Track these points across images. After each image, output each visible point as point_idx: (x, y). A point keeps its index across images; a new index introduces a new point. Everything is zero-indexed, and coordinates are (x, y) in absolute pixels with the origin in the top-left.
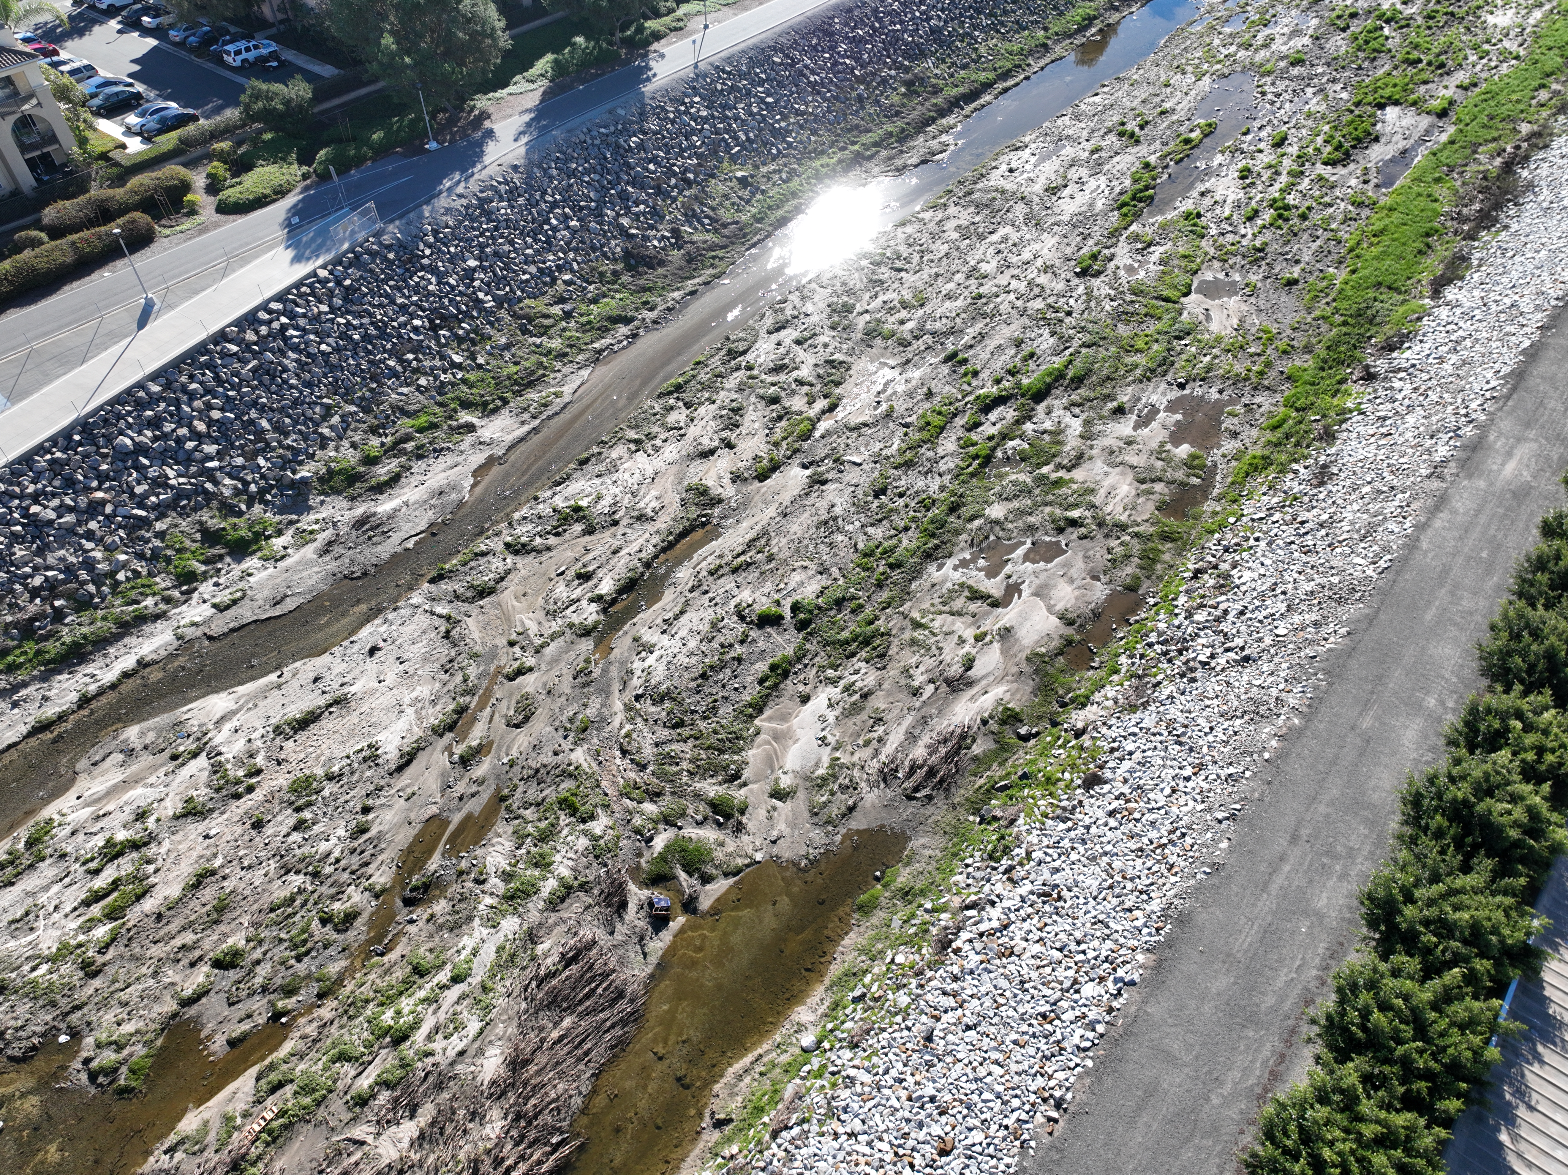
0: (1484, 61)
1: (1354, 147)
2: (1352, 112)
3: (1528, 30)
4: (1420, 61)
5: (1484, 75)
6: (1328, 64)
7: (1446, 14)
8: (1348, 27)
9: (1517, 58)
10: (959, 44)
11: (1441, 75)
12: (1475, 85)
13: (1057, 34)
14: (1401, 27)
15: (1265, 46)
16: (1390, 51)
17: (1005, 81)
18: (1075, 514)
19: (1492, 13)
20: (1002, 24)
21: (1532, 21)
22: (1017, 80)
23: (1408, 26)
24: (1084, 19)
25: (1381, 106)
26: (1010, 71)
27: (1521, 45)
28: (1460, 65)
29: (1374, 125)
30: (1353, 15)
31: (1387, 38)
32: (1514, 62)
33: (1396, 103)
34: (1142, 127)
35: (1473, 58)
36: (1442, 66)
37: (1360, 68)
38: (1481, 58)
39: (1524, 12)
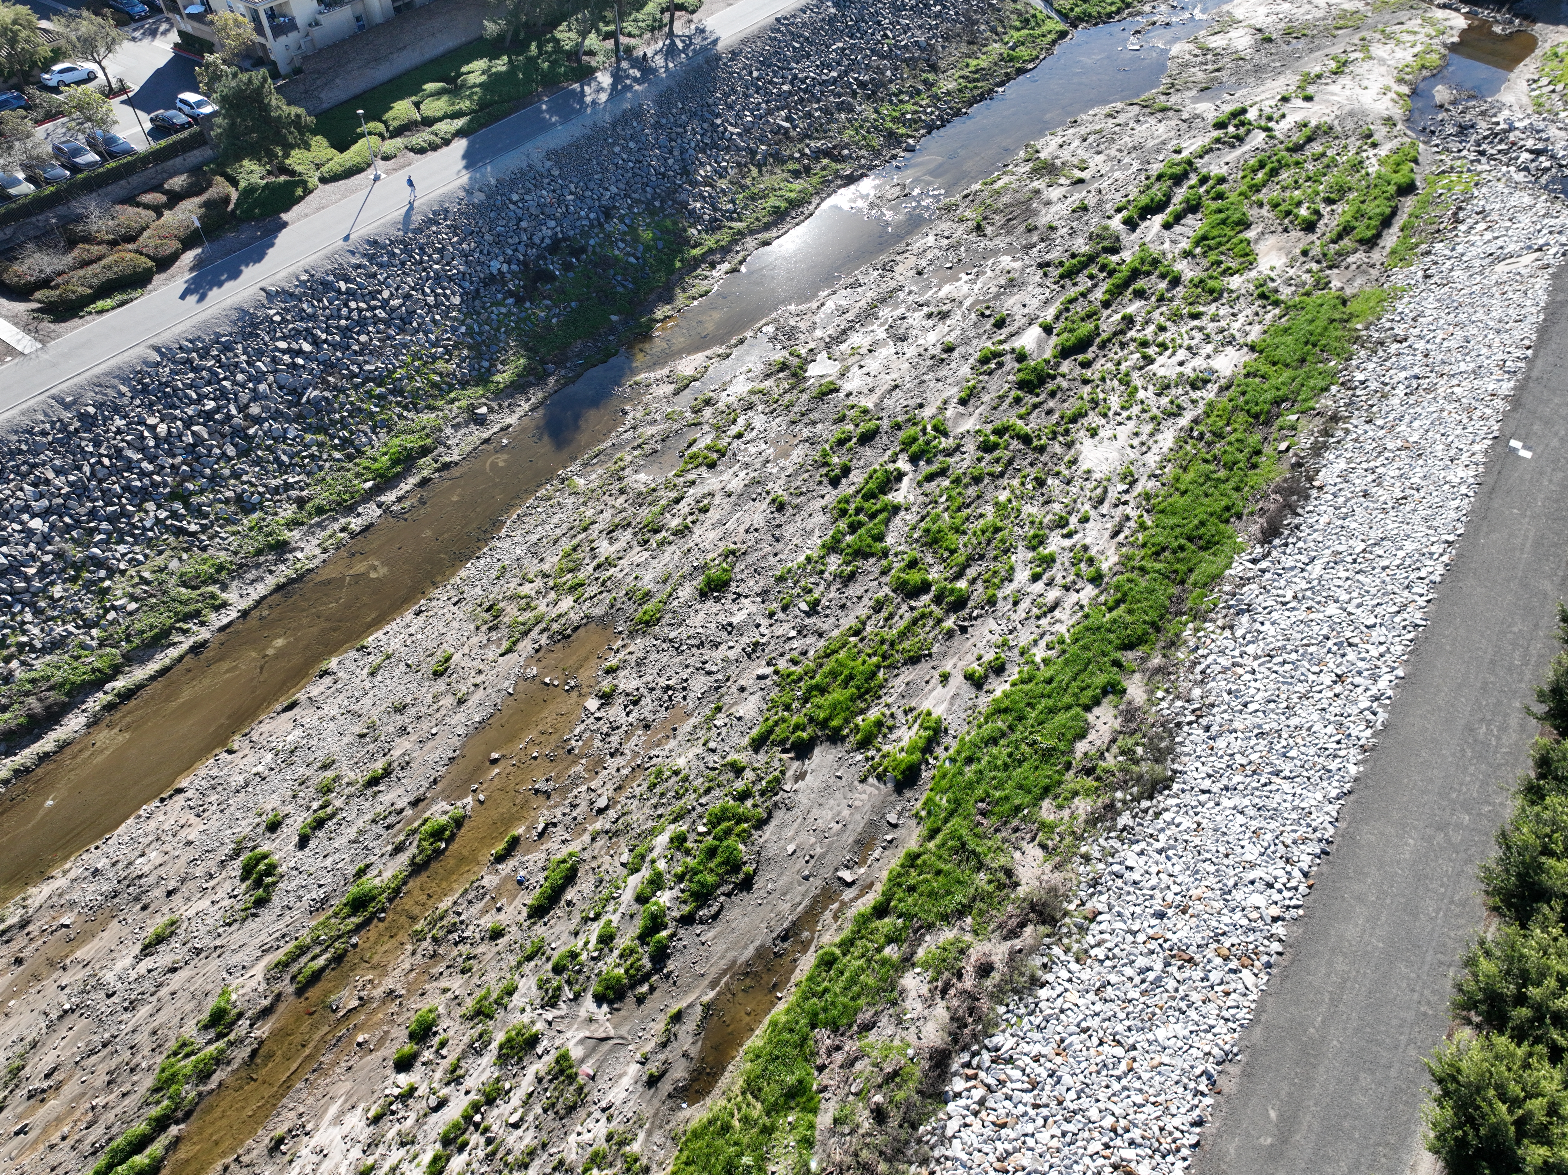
0: (1039, 586)
1: (687, 920)
2: (738, 770)
3: (1139, 488)
4: (925, 587)
5: (1024, 637)
6: (764, 594)
7: (1019, 436)
8: (846, 471)
9: (1096, 579)
10: (57, 591)
11: (950, 634)
12: (999, 669)
13: (320, 511)
14: (930, 478)
15: (682, 532)
16: (885, 554)
17: (143, 661)
19: (1093, 433)
20: (198, 512)
21: (1152, 459)
22: (173, 653)
23: (943, 472)
24: (395, 462)
25: (803, 750)
26: (166, 633)
27: (1115, 534)
28: (992, 602)
29: (761, 824)
30: (867, 438)
31: (896, 509)
32: (1090, 591)
33: (835, 738)
34: (303, 842)
35: (1022, 576)
36: (960, 604)
37: (813, 609)
38: (1036, 578)
39: (1147, 428)
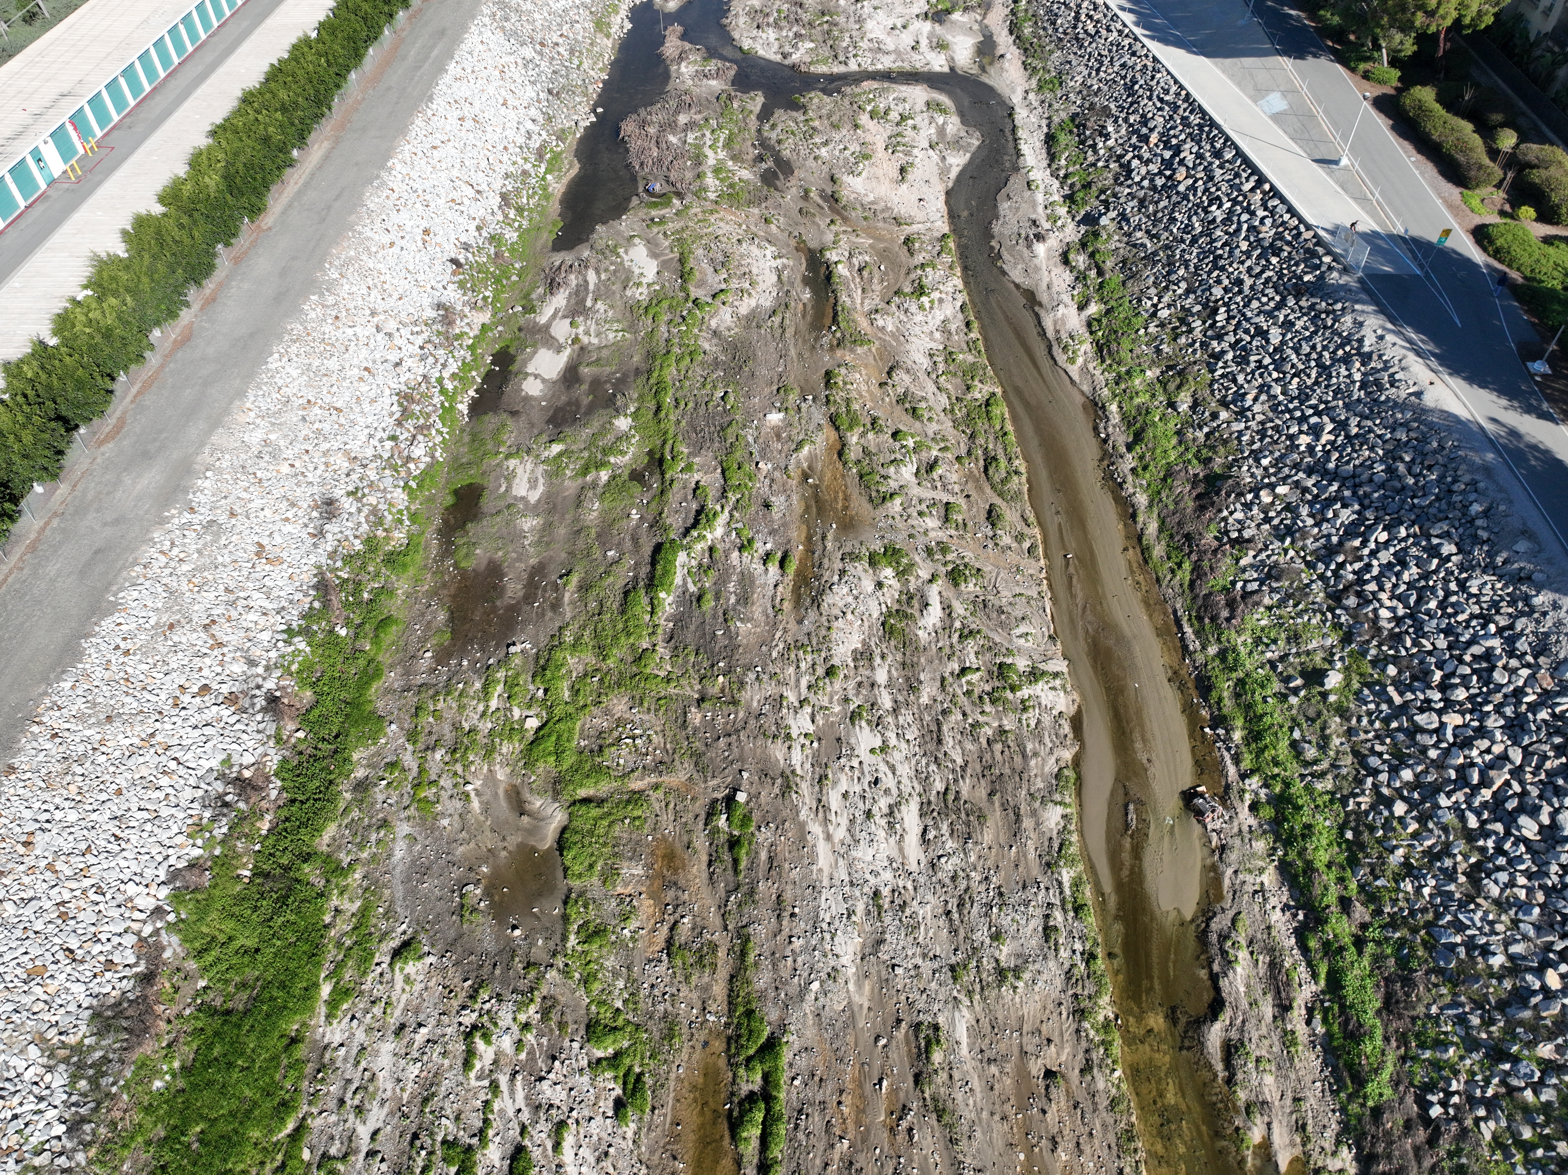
18: (556, 448)
